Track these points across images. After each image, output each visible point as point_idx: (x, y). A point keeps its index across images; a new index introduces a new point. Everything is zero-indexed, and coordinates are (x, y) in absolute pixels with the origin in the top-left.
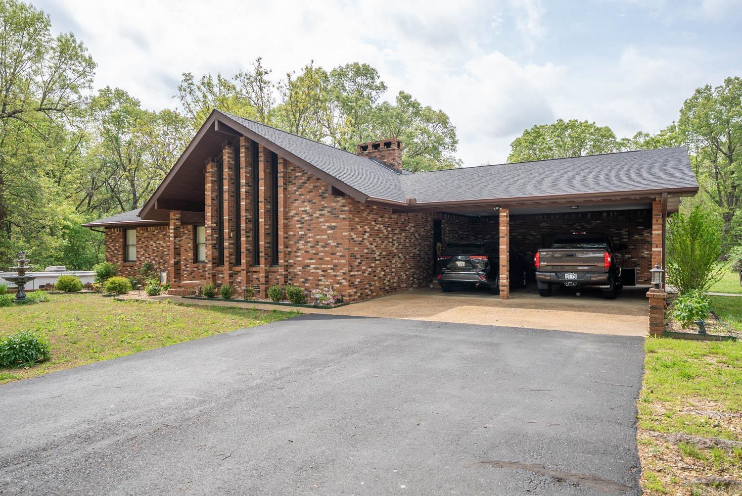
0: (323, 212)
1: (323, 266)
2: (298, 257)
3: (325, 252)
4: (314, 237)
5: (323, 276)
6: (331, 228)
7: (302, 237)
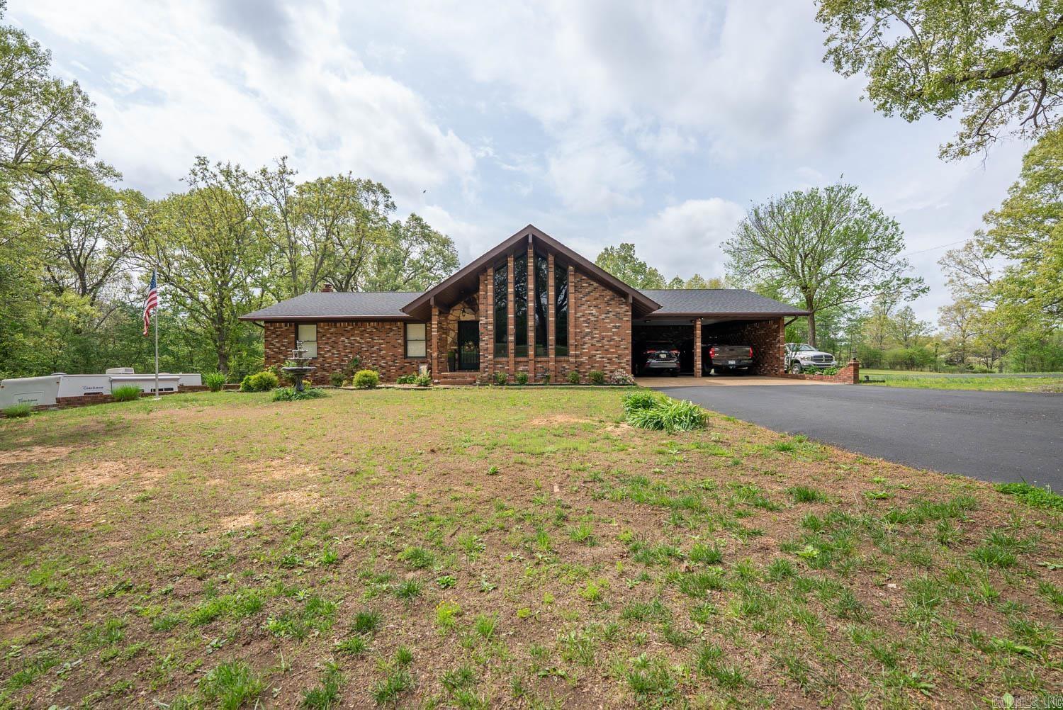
0: (608, 315)
1: (608, 356)
2: (584, 349)
3: (610, 345)
4: (600, 334)
5: (608, 363)
6: (615, 327)
7: (587, 334)
